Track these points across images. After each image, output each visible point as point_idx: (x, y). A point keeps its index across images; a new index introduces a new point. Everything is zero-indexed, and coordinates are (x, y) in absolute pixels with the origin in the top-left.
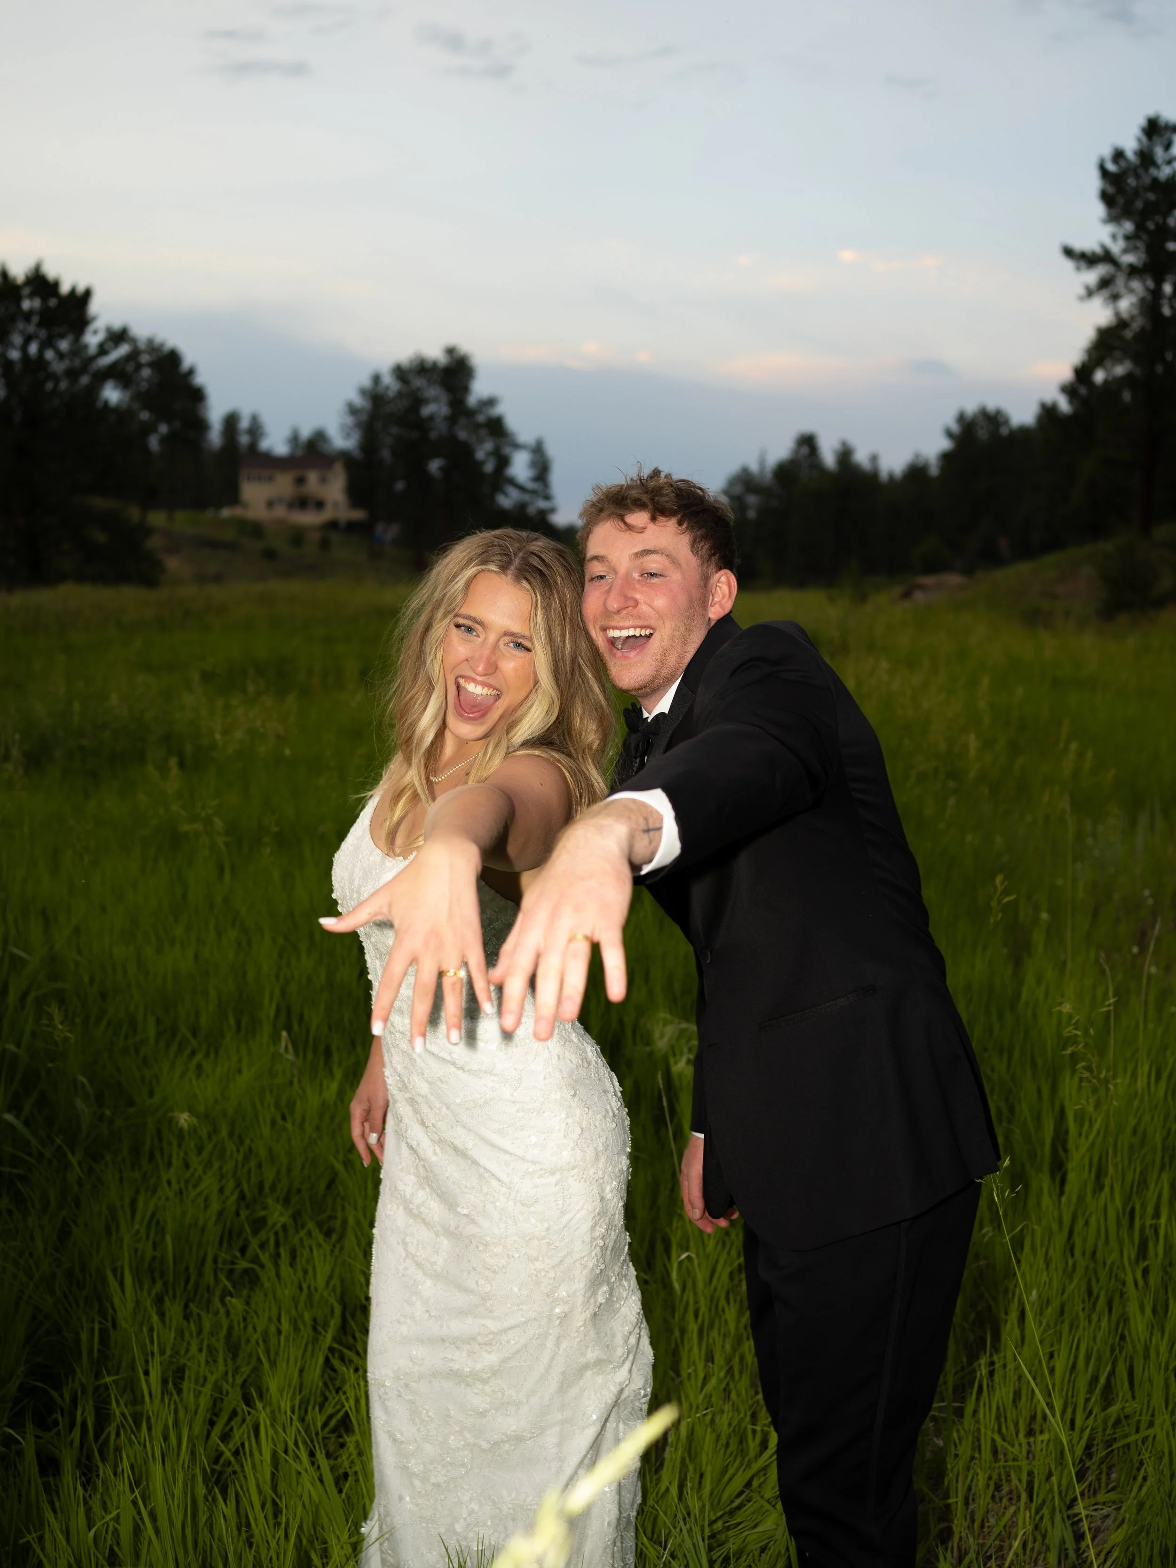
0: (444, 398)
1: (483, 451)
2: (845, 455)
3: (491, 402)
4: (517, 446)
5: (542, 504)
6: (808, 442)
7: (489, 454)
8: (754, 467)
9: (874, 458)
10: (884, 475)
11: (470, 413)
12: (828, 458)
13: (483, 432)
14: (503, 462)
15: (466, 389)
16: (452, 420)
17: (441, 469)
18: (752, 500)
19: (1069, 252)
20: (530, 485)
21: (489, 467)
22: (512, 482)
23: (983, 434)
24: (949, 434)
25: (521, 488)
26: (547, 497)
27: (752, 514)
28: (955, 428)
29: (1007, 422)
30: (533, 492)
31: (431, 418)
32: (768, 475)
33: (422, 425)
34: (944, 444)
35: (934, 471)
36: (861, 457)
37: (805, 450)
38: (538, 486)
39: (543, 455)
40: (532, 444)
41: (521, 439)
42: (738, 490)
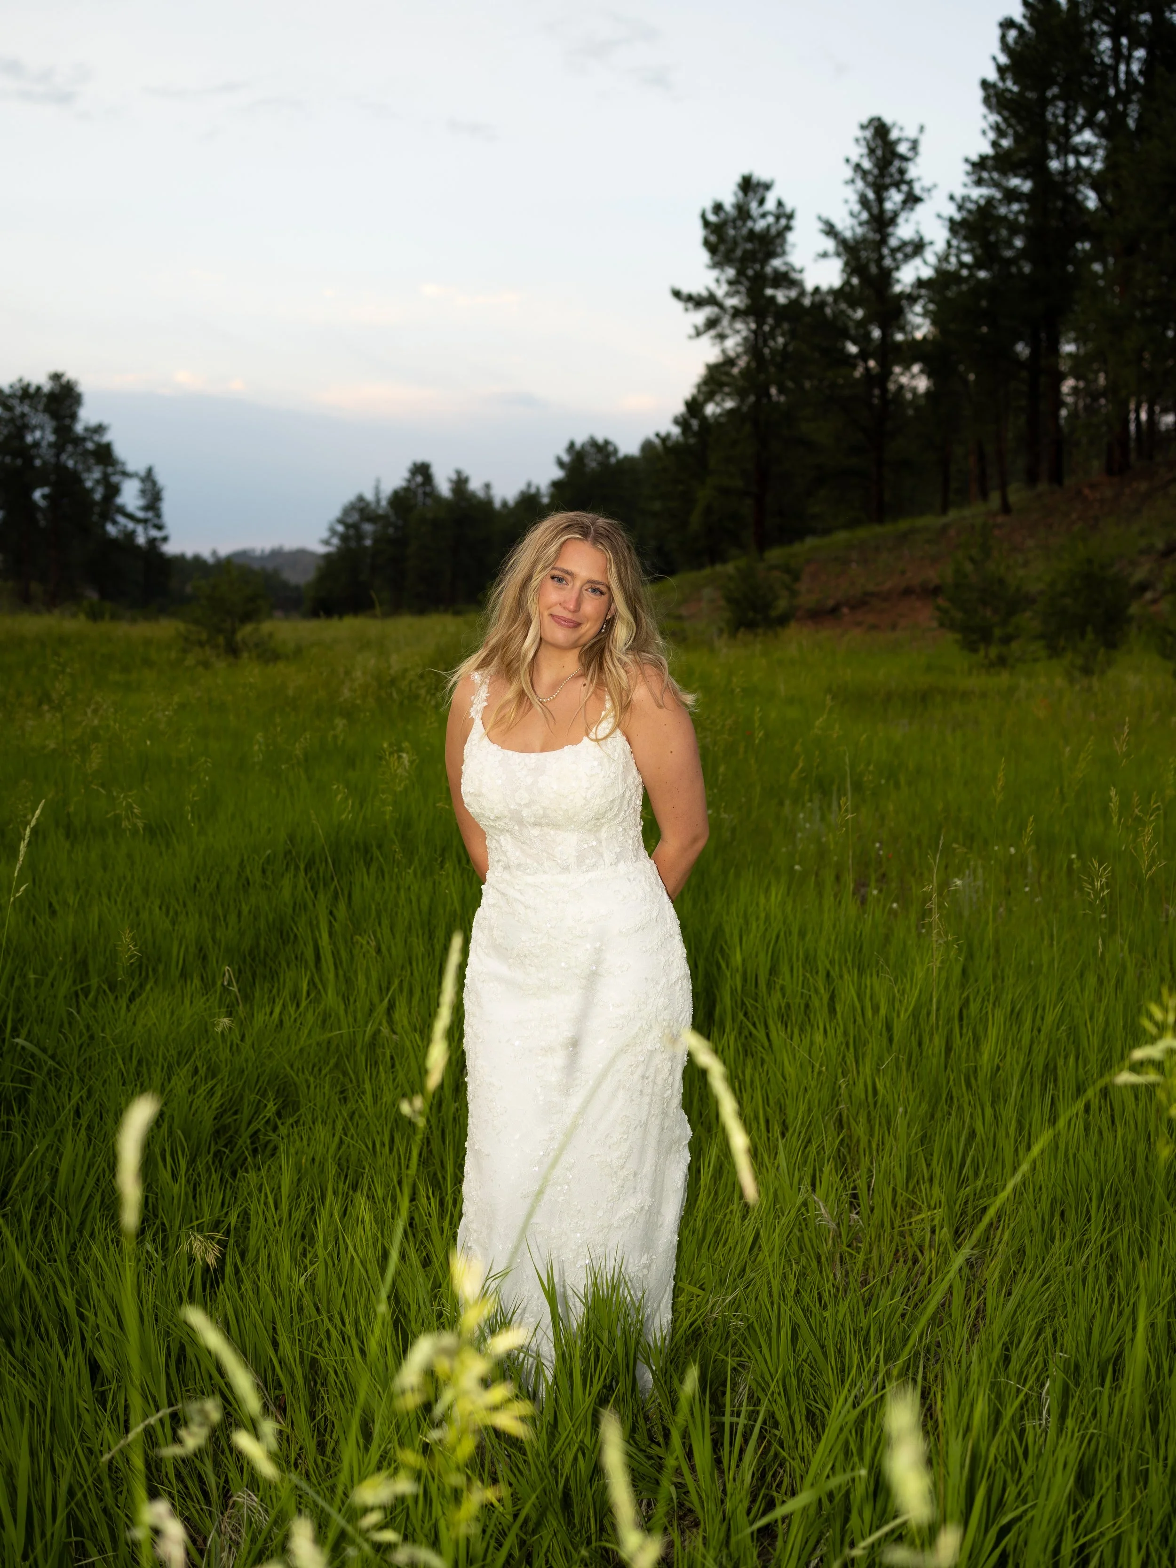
0: (49, 424)
1: (92, 478)
2: (460, 483)
3: (100, 429)
4: (126, 474)
5: (154, 533)
6: (422, 471)
7: (98, 482)
8: (369, 496)
9: (487, 486)
10: (497, 504)
11: (78, 441)
12: (444, 487)
13: (92, 461)
14: (113, 490)
15: (74, 417)
16: (59, 447)
17: (44, 497)
18: (368, 527)
19: (677, 294)
20: (140, 514)
21: (98, 496)
22: (122, 511)
23: (592, 464)
24: (561, 464)
25: (131, 517)
26: (160, 527)
27: (368, 542)
28: (566, 458)
29: (616, 451)
30: (145, 521)
31: (36, 444)
32: (384, 503)
33: (26, 453)
34: (558, 474)
35: (545, 497)
36: (475, 485)
37: (419, 479)
38: (150, 515)
39: (154, 483)
40: (143, 472)
41: (131, 467)
42: (355, 517)
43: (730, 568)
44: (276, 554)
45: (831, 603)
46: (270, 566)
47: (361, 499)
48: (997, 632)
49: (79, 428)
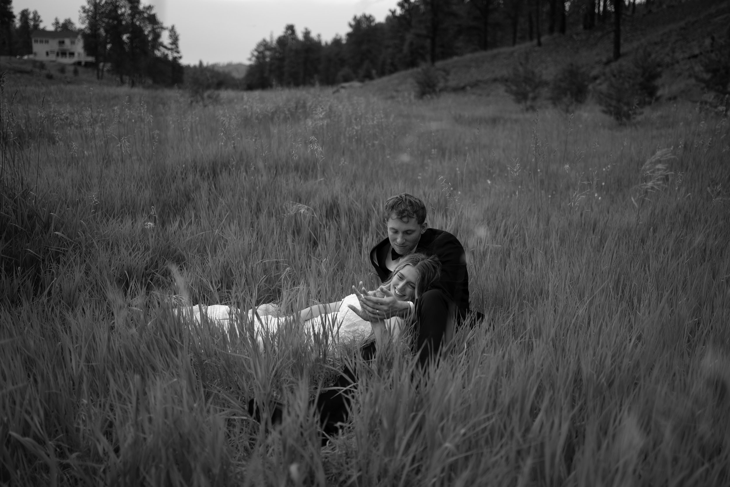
0: (128, 6)
1: (147, 30)
2: (307, 34)
3: (150, 8)
4: (163, 28)
5: (176, 55)
6: (291, 28)
7: (150, 32)
8: (268, 39)
9: (319, 36)
10: (323, 43)
11: (141, 13)
12: (300, 36)
13: (147, 22)
14: (157, 36)
15: (138, 2)
16: (133, 16)
17: (128, 38)
18: (268, 53)
20: (169, 46)
21: (150, 38)
22: (161, 44)
23: (364, 25)
24: (351, 26)
25: (165, 47)
26: (178, 52)
27: (268, 60)
28: (353, 23)
29: (373, 20)
30: (171, 49)
31: (123, 14)
32: (274, 42)
33: (118, 18)
34: (349, 30)
35: (344, 42)
36: (314, 35)
37: (289, 32)
38: (173, 47)
39: (175, 33)
40: (170, 27)
41: (165, 25)
42: (262, 49)
43: (419, 70)
44: (229, 65)
45: (462, 85)
46: (227, 70)
47: (264, 40)
48: (531, 95)
49: (141, 7)
